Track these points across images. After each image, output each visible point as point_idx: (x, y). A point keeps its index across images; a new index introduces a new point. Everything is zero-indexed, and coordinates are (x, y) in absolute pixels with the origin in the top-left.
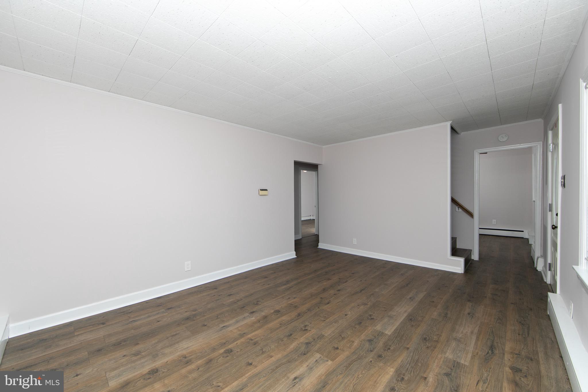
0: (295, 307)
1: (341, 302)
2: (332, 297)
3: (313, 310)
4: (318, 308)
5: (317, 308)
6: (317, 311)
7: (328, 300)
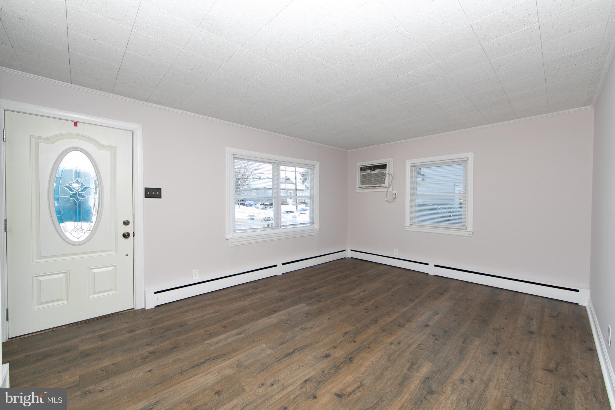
0: (384, 330)
1: (331, 333)
2: (340, 342)
3: (362, 326)
4: (357, 328)
5: (359, 328)
6: (358, 325)
7: (345, 337)
